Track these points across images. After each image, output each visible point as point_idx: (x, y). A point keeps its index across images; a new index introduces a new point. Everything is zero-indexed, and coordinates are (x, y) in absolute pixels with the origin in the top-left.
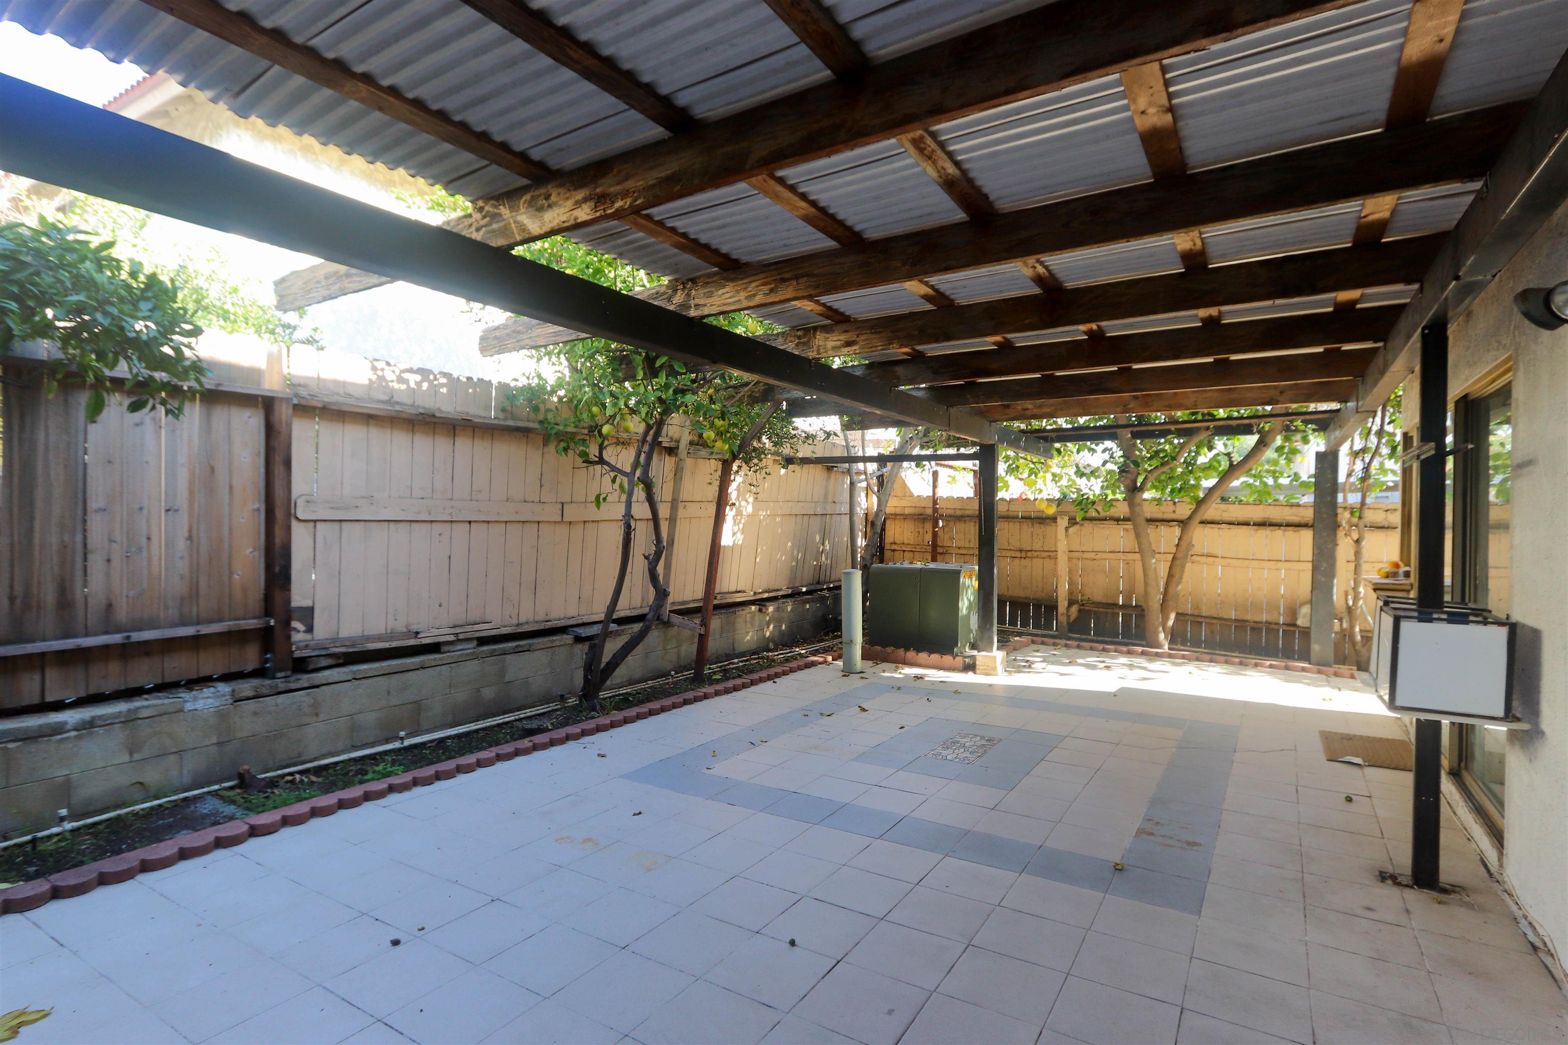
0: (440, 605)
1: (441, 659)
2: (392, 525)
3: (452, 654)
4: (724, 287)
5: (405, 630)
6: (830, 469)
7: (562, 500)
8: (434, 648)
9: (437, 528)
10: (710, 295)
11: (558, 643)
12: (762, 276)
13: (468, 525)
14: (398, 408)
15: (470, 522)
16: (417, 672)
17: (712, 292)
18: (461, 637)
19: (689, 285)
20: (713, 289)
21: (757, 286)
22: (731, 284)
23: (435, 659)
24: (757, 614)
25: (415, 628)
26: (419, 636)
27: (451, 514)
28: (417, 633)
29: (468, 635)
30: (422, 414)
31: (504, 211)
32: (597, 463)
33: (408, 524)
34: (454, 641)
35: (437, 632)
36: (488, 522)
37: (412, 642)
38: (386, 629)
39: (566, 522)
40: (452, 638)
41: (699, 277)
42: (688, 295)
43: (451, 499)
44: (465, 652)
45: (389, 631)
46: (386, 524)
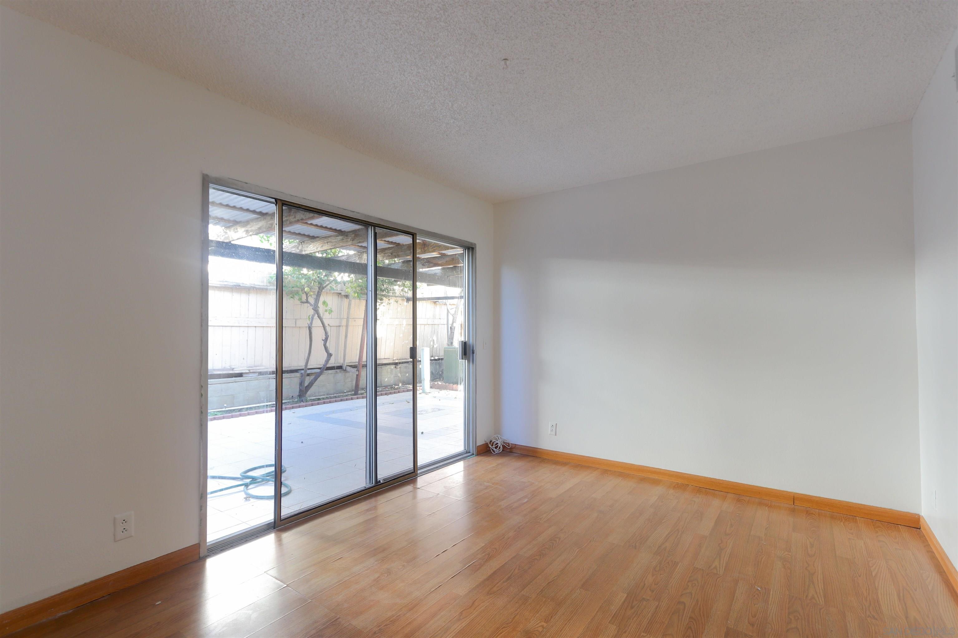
0: (244, 359)
1: (242, 379)
2: (224, 327)
3: (247, 378)
4: (311, 244)
5: (229, 368)
6: (435, 303)
7: (296, 318)
8: (240, 375)
9: (242, 329)
10: (307, 247)
11: (293, 376)
12: (320, 241)
13: (255, 328)
14: (226, 283)
15: (256, 327)
16: (233, 383)
17: (308, 246)
18: (251, 371)
19: (303, 243)
20: (308, 245)
21: (319, 245)
22: (313, 243)
23: (240, 379)
24: (394, 369)
25: (233, 367)
26: (234, 370)
27: (247, 323)
28: (233, 369)
29: (254, 371)
30: (235, 285)
31: (228, 231)
32: (306, 303)
33: (230, 327)
34: (248, 373)
35: (241, 369)
36: (263, 327)
37: (231, 372)
38: (222, 367)
39: (298, 327)
40: (247, 371)
41: (305, 241)
42: (302, 247)
43: (248, 318)
44: (252, 377)
45: (223, 368)
46: (222, 327)
